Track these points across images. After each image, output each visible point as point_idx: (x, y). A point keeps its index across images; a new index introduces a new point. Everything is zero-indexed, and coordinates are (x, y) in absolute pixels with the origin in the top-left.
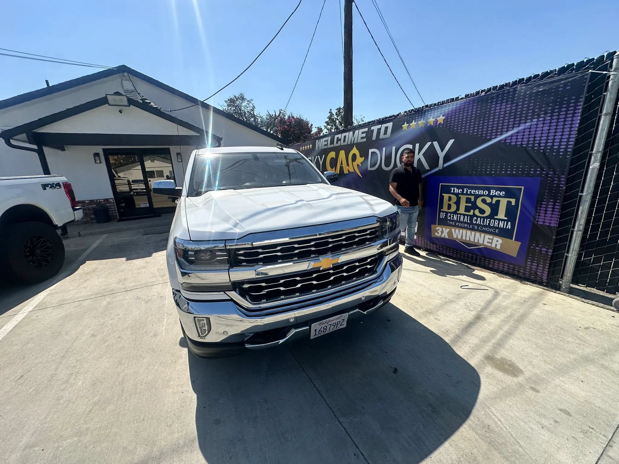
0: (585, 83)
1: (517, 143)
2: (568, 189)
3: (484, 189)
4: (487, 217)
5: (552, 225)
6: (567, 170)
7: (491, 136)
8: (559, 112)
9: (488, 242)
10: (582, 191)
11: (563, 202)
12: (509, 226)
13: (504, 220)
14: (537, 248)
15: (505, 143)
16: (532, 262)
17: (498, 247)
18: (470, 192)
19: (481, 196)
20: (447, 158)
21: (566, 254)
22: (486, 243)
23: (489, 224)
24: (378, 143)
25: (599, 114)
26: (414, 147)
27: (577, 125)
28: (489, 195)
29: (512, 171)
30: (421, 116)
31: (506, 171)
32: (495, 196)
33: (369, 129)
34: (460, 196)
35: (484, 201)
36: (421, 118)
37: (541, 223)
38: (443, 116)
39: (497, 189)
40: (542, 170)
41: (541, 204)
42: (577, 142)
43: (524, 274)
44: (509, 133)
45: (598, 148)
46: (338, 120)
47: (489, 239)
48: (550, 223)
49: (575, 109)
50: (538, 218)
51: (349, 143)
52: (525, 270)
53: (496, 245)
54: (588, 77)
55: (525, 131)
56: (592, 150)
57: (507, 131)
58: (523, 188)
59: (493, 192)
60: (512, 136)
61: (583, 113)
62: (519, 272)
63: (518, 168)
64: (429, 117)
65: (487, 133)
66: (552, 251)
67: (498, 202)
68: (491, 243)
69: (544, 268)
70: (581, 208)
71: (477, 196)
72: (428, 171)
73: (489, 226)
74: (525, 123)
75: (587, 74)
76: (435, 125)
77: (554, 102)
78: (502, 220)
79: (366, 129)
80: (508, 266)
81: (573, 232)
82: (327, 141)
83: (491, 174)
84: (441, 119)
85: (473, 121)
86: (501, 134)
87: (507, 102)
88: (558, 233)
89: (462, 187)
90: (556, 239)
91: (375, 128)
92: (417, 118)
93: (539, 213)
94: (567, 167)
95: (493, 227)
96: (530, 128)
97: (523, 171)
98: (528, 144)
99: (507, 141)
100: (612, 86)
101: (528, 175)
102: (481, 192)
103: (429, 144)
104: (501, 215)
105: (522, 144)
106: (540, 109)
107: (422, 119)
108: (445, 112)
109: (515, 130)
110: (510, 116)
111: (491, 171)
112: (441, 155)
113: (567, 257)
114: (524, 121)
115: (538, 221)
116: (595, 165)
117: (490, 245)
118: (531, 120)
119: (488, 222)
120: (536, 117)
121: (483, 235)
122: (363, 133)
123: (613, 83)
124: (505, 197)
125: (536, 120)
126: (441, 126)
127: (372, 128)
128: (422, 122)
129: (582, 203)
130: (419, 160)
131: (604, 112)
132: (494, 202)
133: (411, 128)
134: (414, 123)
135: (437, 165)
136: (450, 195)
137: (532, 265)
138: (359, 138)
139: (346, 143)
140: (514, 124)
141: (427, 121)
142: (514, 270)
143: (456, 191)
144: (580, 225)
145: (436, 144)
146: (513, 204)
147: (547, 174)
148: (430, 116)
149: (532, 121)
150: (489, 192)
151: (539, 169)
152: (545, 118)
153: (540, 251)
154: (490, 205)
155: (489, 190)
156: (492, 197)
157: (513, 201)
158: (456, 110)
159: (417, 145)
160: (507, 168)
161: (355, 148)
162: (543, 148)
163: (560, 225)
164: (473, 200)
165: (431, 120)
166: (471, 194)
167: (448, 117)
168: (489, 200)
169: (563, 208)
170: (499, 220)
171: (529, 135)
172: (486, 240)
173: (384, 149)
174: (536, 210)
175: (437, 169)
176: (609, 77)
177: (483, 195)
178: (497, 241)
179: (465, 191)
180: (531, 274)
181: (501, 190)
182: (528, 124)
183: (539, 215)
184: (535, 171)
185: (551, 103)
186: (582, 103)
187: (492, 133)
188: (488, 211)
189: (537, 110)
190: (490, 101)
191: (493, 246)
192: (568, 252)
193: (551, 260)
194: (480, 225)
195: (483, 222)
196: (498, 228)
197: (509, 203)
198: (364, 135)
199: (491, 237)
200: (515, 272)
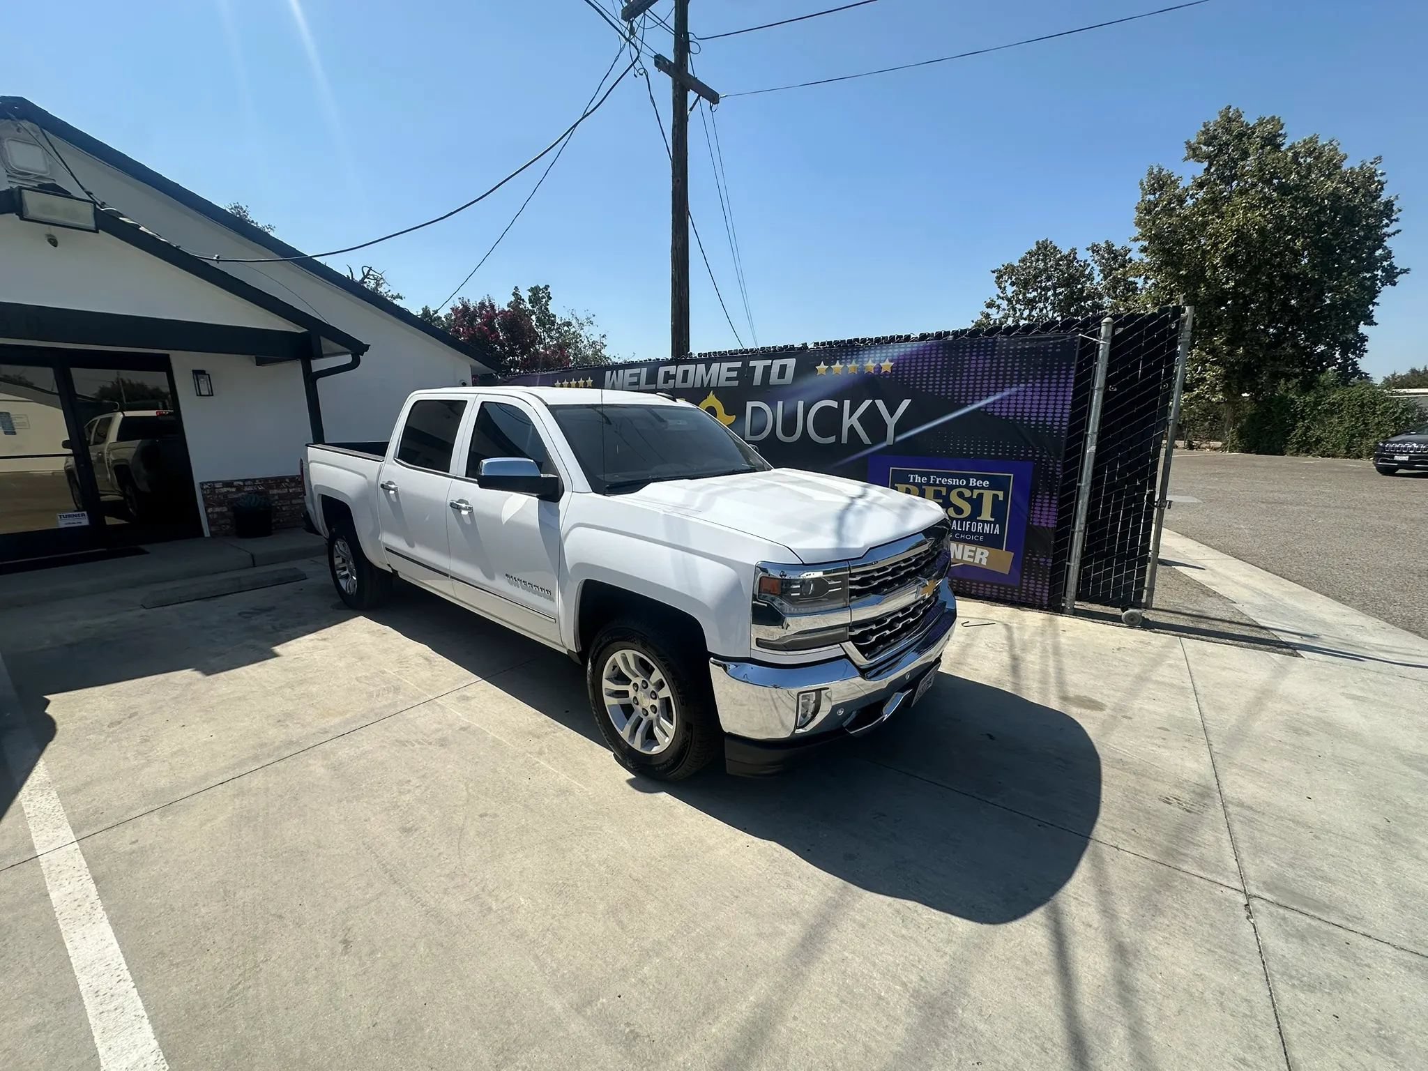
0: (1075, 347)
1: (1002, 414)
2: (1066, 478)
3: (959, 477)
4: (966, 519)
5: (1050, 526)
6: (1063, 453)
7: (966, 400)
8: (1050, 379)
9: (969, 556)
10: (1080, 482)
11: (1061, 495)
12: (997, 531)
13: (991, 522)
14: (1034, 559)
15: (986, 412)
16: (1029, 579)
17: (984, 563)
18: (940, 481)
19: (956, 487)
20: (900, 428)
21: (1067, 563)
22: (966, 558)
23: (970, 528)
24: (767, 392)
25: (1091, 388)
26: (841, 406)
27: (1071, 398)
28: (967, 486)
29: (997, 452)
30: (853, 354)
31: (989, 452)
32: (976, 487)
33: (745, 364)
34: (923, 487)
35: (961, 495)
36: (852, 359)
37: (1037, 524)
38: (891, 361)
39: (978, 478)
40: (1034, 452)
41: (1036, 498)
42: (1072, 419)
43: (1019, 599)
44: (991, 399)
45: (1093, 428)
46: (534, 313)
47: (970, 551)
48: (1047, 523)
49: (1067, 378)
50: (1033, 518)
51: (698, 385)
52: (1020, 592)
53: (981, 559)
54: (1078, 341)
55: (1011, 398)
56: (1087, 430)
57: (988, 396)
58: (1012, 475)
59: (973, 482)
60: (994, 403)
61: (1076, 384)
62: (1012, 595)
63: (1004, 448)
64: (866, 359)
65: (960, 396)
66: (1051, 561)
67: (981, 496)
68: (974, 557)
69: (1043, 585)
70: (1080, 502)
71: (950, 488)
72: (869, 446)
73: (970, 532)
74: (1010, 387)
75: (1076, 338)
76: (876, 374)
77: (1044, 365)
78: (987, 522)
79: (739, 364)
80: (999, 589)
81: (1073, 533)
82: (638, 375)
83: (968, 456)
84: (887, 365)
85: (938, 375)
86: (980, 400)
87: (985, 355)
88: (1057, 536)
89: (928, 475)
90: (1055, 544)
91: (759, 365)
92: (844, 357)
93: (1034, 510)
94: (1063, 450)
95: (976, 533)
96: (1017, 395)
97: (1011, 452)
98: (1015, 416)
99: (988, 410)
100: (1103, 356)
101: (1018, 458)
102: (955, 482)
103: (867, 403)
104: (986, 515)
105: (1008, 416)
106: (1028, 371)
107: (854, 361)
108: (893, 356)
109: (998, 396)
110: (990, 375)
111: (969, 450)
112: (891, 422)
113: (1068, 566)
114: (1009, 385)
115: (1033, 522)
116: (1091, 449)
117: (971, 560)
118: (1018, 384)
119: (968, 526)
120: (1023, 381)
121: (961, 546)
122: (730, 370)
123: (1104, 353)
124: (990, 488)
125: (1023, 385)
126: (888, 377)
127: (752, 364)
128: (852, 366)
129: (1080, 497)
130: (852, 428)
131: (1097, 386)
132: (975, 497)
133: (834, 373)
134: (838, 366)
135: (885, 439)
136: (908, 486)
137: (1028, 583)
138: (722, 378)
139: (689, 384)
140: (996, 387)
141: (862, 365)
142: (1006, 593)
143: (918, 479)
144: (1080, 524)
145: (880, 404)
146: (1001, 498)
147: (1041, 458)
148: (869, 357)
149: (1018, 386)
150: (968, 482)
151: (1030, 451)
152: (1034, 385)
153: (1038, 562)
154: (969, 500)
155: (967, 478)
156: (972, 489)
157: (1001, 494)
158: (911, 355)
159: (847, 403)
160: (990, 448)
161: (711, 396)
162: (1034, 423)
163: (1060, 524)
164: (944, 494)
165: (870, 365)
166: (941, 485)
167: (899, 364)
168: (967, 493)
169: (1061, 502)
170: (983, 522)
171: (1016, 404)
172: (967, 553)
173: (780, 404)
174: (1030, 505)
175: (884, 445)
176: (1099, 345)
177: (960, 486)
178: (982, 554)
179: (932, 479)
180: (1027, 596)
181: (983, 478)
182: (1014, 390)
183: (1033, 514)
184: (1026, 453)
185: (1040, 366)
186: (1073, 372)
187: (967, 396)
188: (967, 509)
189: (1024, 373)
190: (961, 350)
191: (977, 561)
192: (1069, 561)
193: (1051, 573)
194: (957, 531)
195: (961, 527)
196: (982, 534)
197: (996, 496)
198: (734, 374)
199: (974, 549)
200: (1008, 596)
